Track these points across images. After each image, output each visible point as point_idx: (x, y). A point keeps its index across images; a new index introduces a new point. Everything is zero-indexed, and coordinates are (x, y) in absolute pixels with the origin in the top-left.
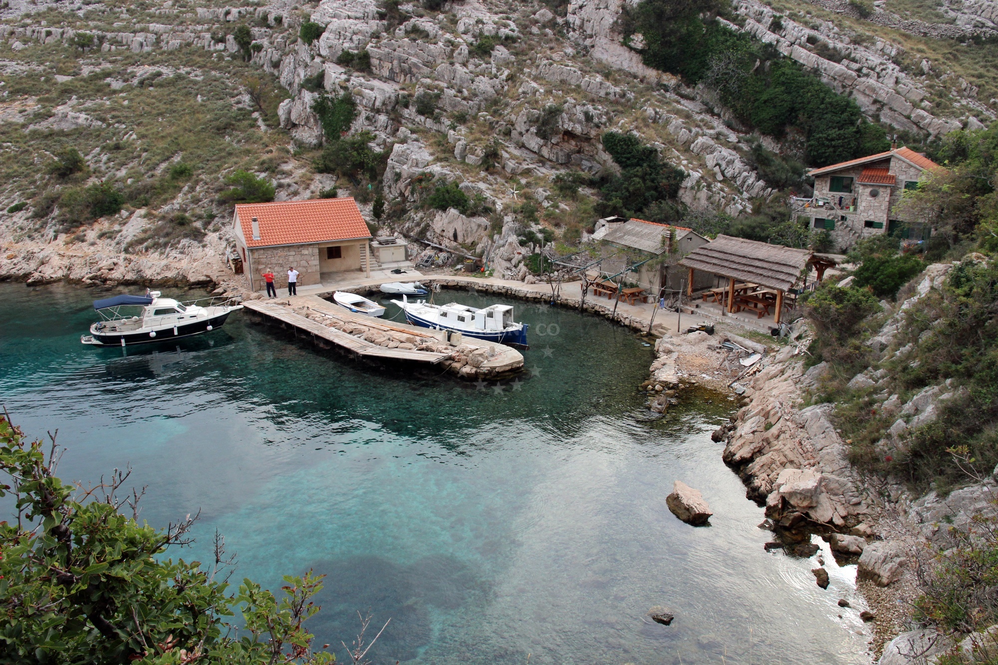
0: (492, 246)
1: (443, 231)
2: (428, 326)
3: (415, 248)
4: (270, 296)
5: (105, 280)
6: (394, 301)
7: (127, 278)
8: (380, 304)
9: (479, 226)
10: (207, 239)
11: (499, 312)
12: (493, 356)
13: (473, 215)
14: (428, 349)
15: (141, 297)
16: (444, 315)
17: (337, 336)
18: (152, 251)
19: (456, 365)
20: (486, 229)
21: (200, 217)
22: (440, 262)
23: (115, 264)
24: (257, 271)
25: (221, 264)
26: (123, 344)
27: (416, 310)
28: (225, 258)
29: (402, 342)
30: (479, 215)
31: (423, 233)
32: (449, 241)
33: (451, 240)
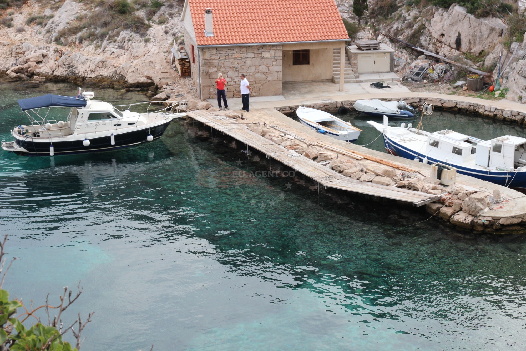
0: (507, 57)
1: (443, 35)
2: (412, 158)
3: (404, 56)
4: (220, 106)
5: (32, 75)
6: (371, 123)
7: (57, 73)
8: (353, 125)
9: (492, 30)
10: (151, 32)
11: (509, 145)
12: (497, 203)
13: (485, 15)
14: (410, 187)
15: (71, 97)
16: (435, 144)
17: (298, 161)
18: (87, 42)
19: (447, 211)
20: (501, 34)
21: (144, 6)
22: (435, 76)
23: (44, 56)
24: (208, 74)
25: (165, 64)
26: (52, 153)
27: (399, 135)
28: (170, 57)
29: (377, 175)
30: (494, 16)
31: (416, 36)
32: (449, 48)
33: (452, 48)
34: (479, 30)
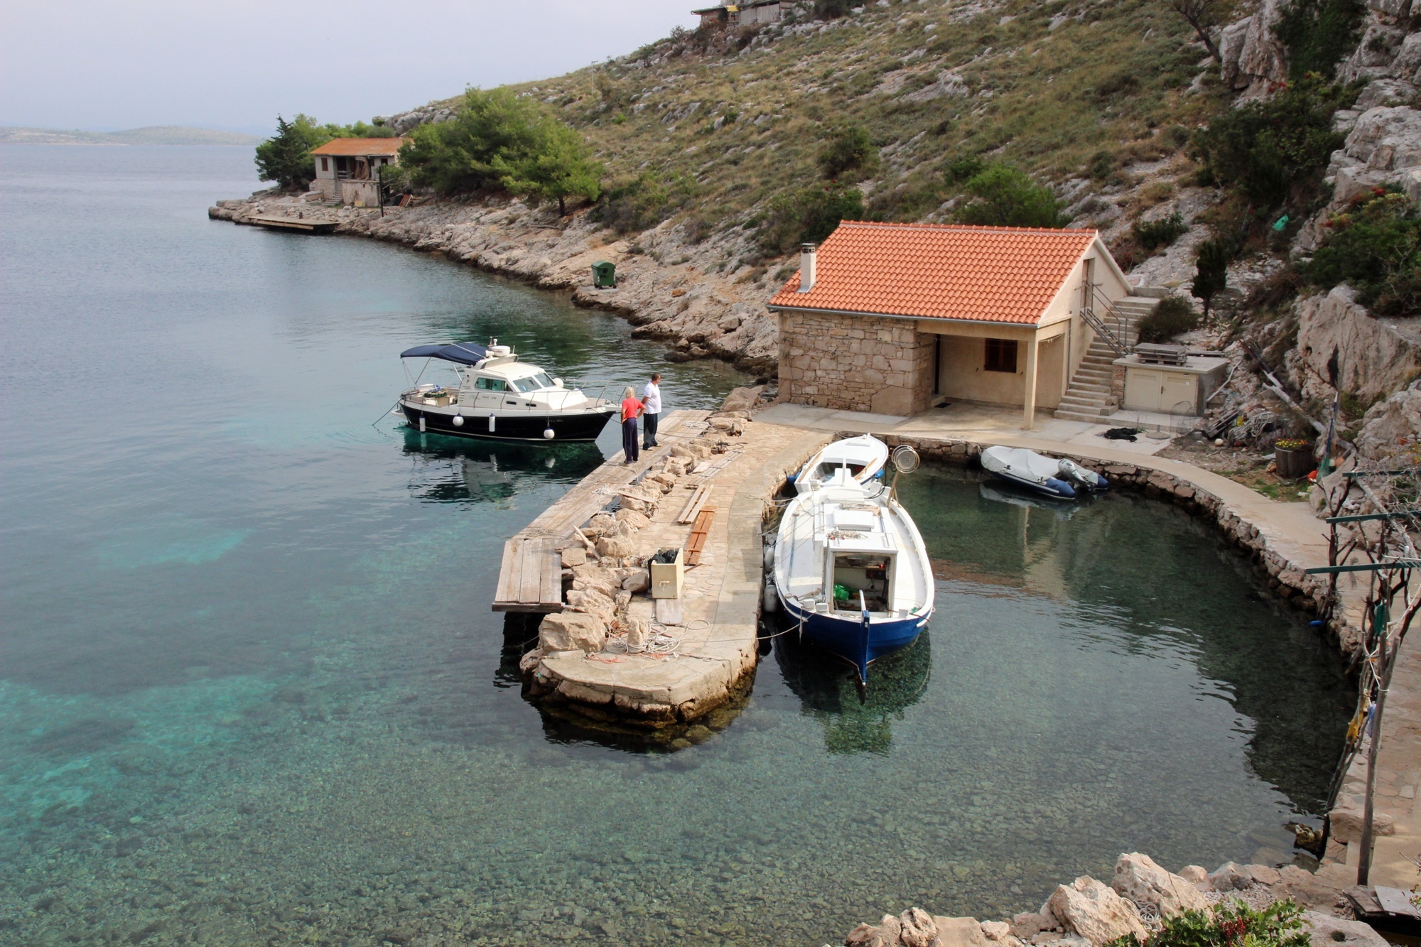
1: (1309, 349)
20: (1419, 359)
24: (788, 359)
32: (1319, 380)
33: (1324, 382)
34: (1374, 346)
